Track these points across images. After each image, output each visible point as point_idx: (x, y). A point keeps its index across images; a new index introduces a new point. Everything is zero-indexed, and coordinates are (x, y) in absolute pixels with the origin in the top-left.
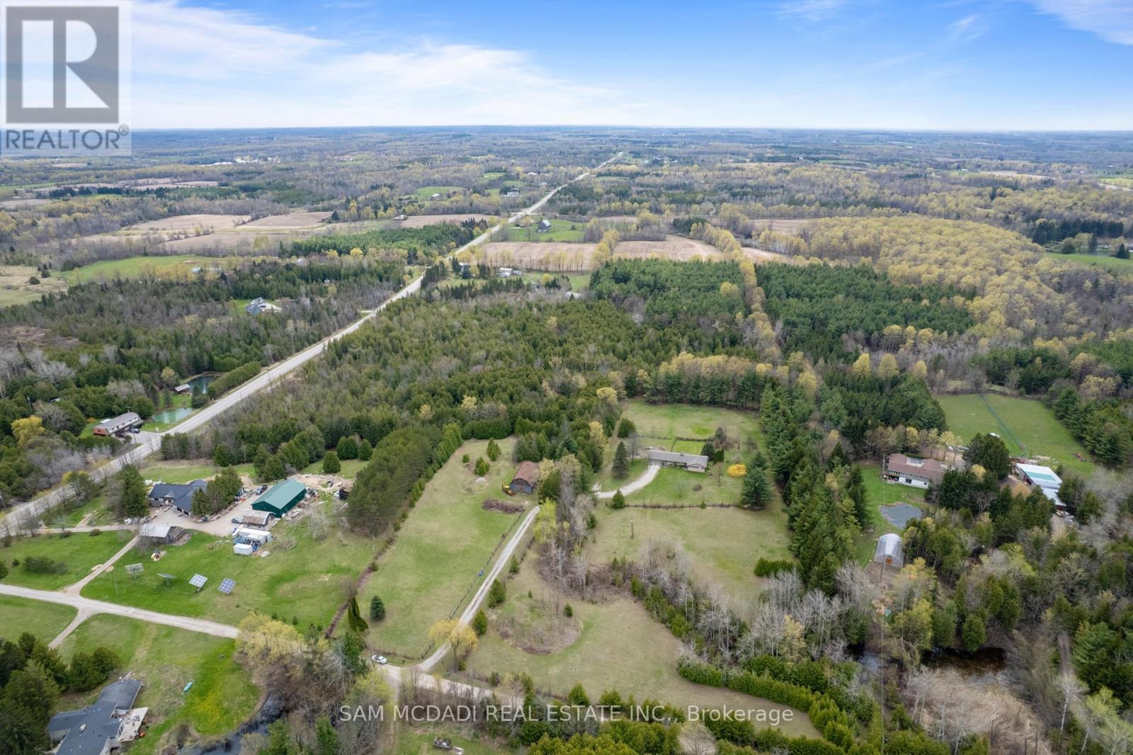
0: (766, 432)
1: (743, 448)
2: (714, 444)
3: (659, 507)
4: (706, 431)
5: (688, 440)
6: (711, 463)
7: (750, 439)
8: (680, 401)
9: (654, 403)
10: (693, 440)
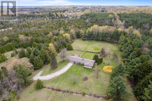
0: (122, 51)
1: (112, 57)
2: (99, 55)
3: (59, 90)
4: (98, 49)
5: (90, 52)
6: (96, 64)
7: (115, 54)
8: (92, 40)
9: (84, 40)
10: (92, 52)
